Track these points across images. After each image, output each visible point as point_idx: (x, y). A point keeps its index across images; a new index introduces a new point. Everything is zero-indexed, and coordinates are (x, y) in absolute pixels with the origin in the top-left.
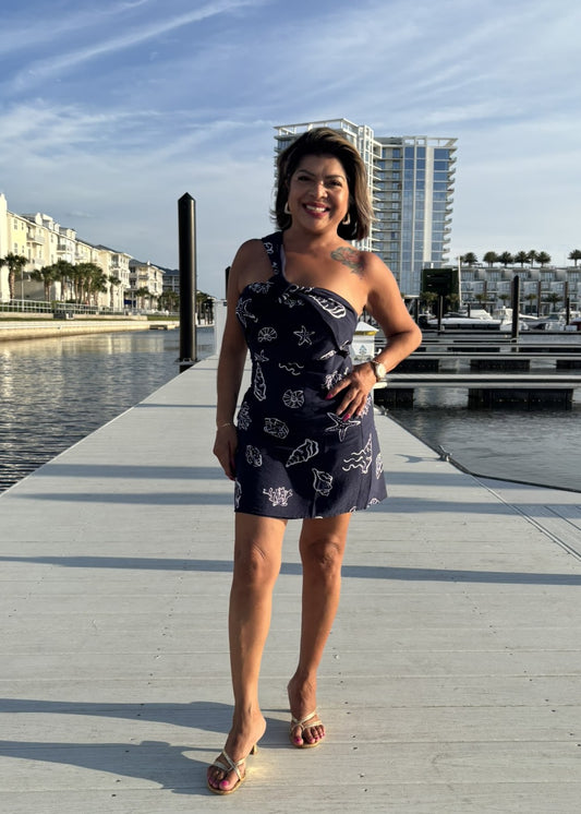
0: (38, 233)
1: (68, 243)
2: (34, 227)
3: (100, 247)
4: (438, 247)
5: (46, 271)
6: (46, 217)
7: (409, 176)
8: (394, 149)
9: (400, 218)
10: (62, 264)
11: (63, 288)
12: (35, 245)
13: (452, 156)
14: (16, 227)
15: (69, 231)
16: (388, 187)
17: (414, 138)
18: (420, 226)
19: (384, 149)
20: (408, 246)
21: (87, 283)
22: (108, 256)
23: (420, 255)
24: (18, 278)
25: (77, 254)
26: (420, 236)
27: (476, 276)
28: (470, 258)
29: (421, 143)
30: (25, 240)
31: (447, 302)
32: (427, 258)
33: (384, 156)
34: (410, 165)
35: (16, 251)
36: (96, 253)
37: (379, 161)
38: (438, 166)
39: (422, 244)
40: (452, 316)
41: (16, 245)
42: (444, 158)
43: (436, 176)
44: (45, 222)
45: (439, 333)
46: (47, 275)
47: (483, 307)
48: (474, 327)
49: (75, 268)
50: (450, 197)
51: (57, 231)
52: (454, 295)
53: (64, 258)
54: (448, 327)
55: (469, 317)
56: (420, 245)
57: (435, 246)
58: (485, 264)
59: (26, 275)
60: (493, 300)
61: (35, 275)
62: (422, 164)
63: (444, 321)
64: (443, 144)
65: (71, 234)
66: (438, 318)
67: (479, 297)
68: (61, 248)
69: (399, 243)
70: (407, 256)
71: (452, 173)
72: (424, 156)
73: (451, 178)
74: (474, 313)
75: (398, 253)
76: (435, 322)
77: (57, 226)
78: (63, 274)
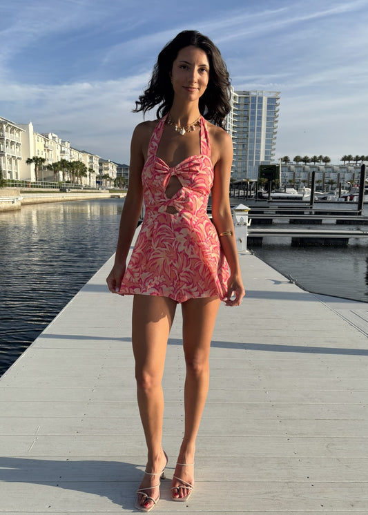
0: (50, 144)
1: (66, 150)
2: (48, 141)
3: (83, 152)
4: (268, 153)
5: (55, 165)
6: (54, 135)
7: (253, 113)
8: (245, 97)
9: (247, 136)
10: (63, 161)
11: (64, 175)
12: (48, 150)
13: (277, 102)
14: (38, 141)
15: (66, 143)
16: (241, 119)
17: (256, 92)
18: (259, 141)
19: (239, 97)
20: (251, 152)
21: (77, 171)
22: (87, 157)
23: (258, 157)
24: (40, 169)
25: (71, 156)
26: (259, 146)
27: (289, 170)
28: (286, 159)
29: (260, 94)
30: (43, 148)
31: (273, 184)
32: (262, 159)
33: (239, 101)
34: (253, 106)
35: (38, 154)
36: (81, 155)
37: (237, 104)
38: (269, 107)
39: (260, 151)
40: (276, 192)
41: (38, 151)
42: (273, 103)
43: (268, 113)
44: (53, 137)
45: (269, 202)
46: (55, 167)
47: (292, 187)
48: (288, 198)
49: (70, 163)
50: (275, 125)
51: (60, 143)
52: (277, 180)
53: (64, 158)
54: (274, 198)
55: (285, 192)
56: (258, 152)
57: (267, 152)
58: (295, 163)
59: (44, 167)
60: (298, 183)
61: (49, 167)
62: (260, 106)
63: (271, 194)
64: (272, 95)
65: (67, 145)
66: (269, 193)
67: (290, 181)
68: (62, 152)
69: (247, 151)
70: (251, 158)
71: (277, 112)
72: (262, 101)
73: (277, 114)
74: (288, 190)
75: (246, 156)
76: (267, 195)
77: (60, 140)
78: (64, 167)
